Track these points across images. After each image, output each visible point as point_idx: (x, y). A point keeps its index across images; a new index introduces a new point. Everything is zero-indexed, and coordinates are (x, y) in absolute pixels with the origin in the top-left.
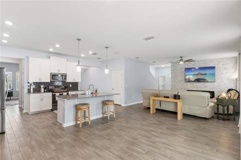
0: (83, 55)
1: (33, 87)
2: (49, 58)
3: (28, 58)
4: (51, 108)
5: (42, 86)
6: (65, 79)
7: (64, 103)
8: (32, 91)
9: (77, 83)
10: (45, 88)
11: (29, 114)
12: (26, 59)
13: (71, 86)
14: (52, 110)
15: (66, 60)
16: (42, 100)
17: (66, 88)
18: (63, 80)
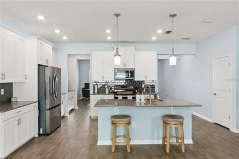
0: (154, 38)
1: (98, 86)
8: (96, 91)
13: (143, 86)
17: (136, 89)
18: (129, 78)
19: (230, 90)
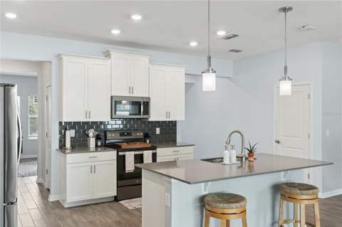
0: (194, 44)
1: (70, 134)
2: (107, 55)
3: (59, 57)
4: (114, 193)
5: (91, 133)
6: (147, 112)
7: (169, 191)
8: (68, 145)
9: (174, 124)
10: (98, 138)
11: (64, 208)
12: (54, 61)
13: (158, 131)
14: (116, 199)
15: (146, 59)
16: (93, 170)
17: (146, 136)
18: (141, 116)
19: (309, 135)
